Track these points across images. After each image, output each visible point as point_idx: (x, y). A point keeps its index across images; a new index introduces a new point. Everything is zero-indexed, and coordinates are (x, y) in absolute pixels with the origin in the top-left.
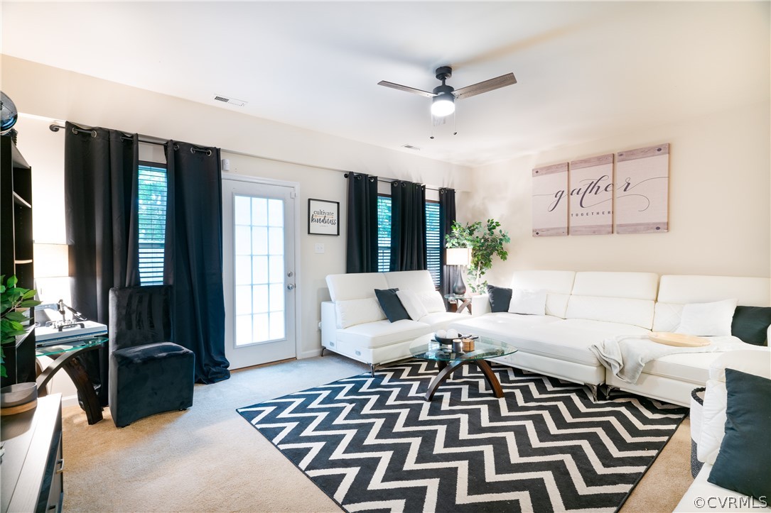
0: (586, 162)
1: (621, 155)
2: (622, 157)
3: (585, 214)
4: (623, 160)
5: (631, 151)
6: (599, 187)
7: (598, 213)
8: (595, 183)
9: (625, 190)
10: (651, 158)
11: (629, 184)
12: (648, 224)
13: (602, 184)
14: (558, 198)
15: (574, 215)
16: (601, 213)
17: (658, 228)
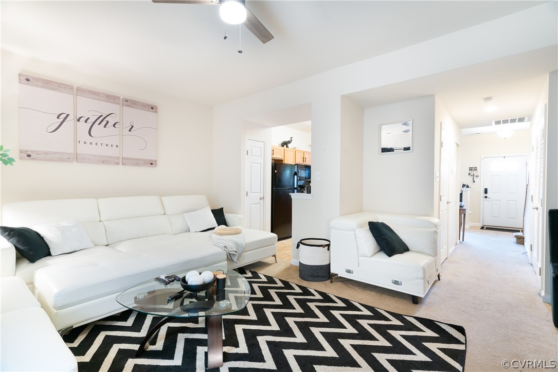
0: (94, 94)
1: (127, 101)
2: (127, 103)
3: (94, 144)
4: (128, 106)
5: (134, 101)
6: (108, 122)
7: (107, 145)
8: (104, 116)
9: (130, 131)
10: (147, 112)
11: (132, 127)
12: (146, 160)
13: (111, 120)
14: (61, 120)
15: (82, 143)
16: (110, 146)
17: (152, 164)
